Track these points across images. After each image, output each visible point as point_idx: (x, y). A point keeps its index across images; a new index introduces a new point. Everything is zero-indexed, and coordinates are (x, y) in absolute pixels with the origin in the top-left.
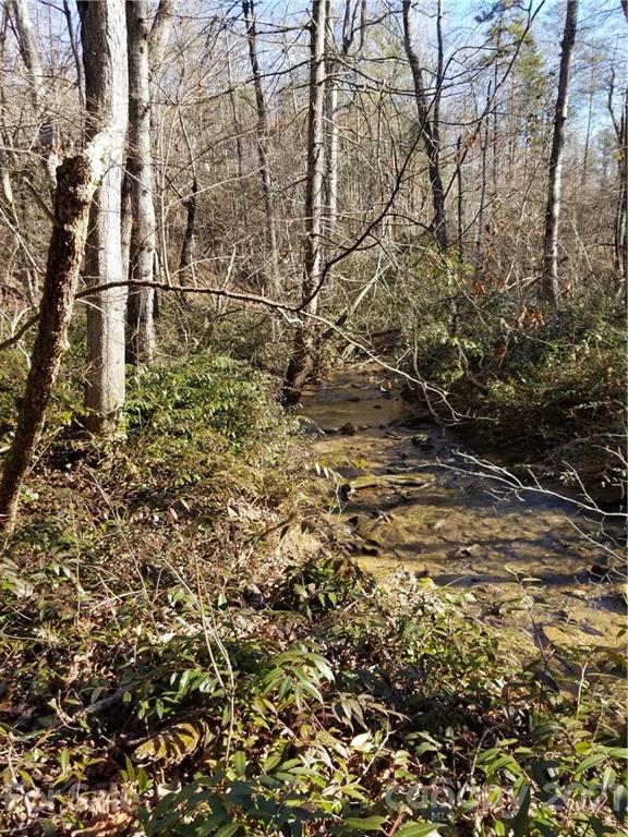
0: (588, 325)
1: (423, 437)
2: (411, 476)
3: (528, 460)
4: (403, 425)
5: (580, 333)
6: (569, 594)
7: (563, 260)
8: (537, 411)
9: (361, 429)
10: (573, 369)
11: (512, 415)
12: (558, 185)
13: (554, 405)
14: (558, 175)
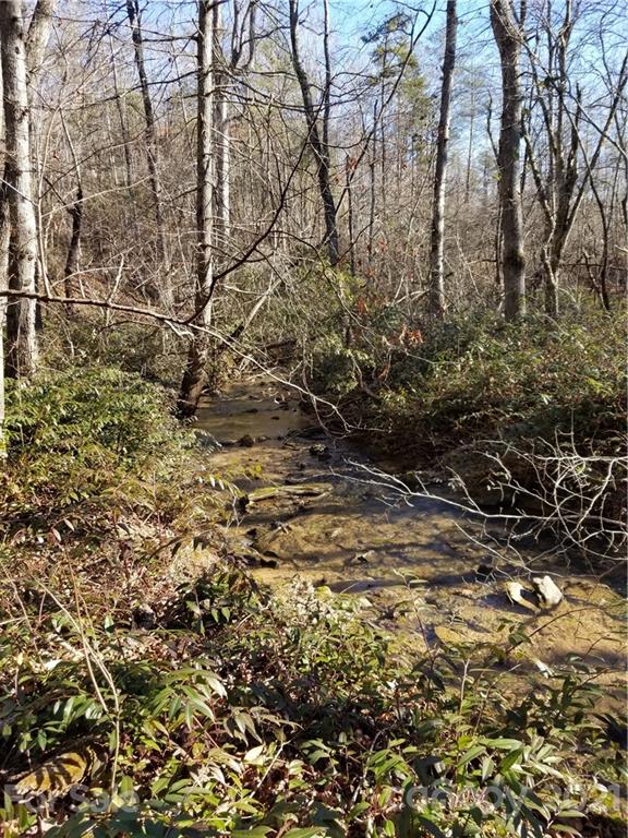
0: (472, 337)
1: (320, 447)
2: (308, 486)
3: (419, 466)
4: (300, 436)
5: (464, 344)
6: (457, 594)
7: (448, 275)
8: (426, 419)
9: (260, 441)
10: (458, 380)
11: (403, 423)
12: (442, 202)
13: (442, 413)
14: (442, 193)
